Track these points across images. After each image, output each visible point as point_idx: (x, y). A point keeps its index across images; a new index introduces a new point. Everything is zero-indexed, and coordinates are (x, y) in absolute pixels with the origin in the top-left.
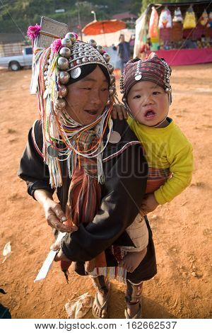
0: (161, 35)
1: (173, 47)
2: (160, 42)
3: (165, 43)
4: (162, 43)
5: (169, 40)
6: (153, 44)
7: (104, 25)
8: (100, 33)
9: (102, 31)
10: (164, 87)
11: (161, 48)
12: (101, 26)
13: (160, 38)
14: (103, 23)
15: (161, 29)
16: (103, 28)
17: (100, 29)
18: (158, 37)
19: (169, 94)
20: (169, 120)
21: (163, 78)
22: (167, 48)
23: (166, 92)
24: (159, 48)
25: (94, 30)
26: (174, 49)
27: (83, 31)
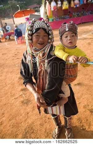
0: (53, 14)
1: (60, 19)
2: (53, 17)
3: (55, 17)
4: (54, 18)
5: (57, 16)
6: (50, 19)
7: (24, 12)
8: (22, 16)
9: (23, 15)
10: (76, 34)
11: (54, 20)
12: (23, 13)
13: (53, 15)
14: (23, 11)
15: (53, 11)
16: (24, 13)
17: (23, 14)
18: (51, 15)
19: (77, 36)
20: (76, 46)
21: (75, 31)
22: (57, 20)
23: (76, 36)
24: (53, 20)
25: (19, 15)
26: (60, 20)
27: (13, 16)
